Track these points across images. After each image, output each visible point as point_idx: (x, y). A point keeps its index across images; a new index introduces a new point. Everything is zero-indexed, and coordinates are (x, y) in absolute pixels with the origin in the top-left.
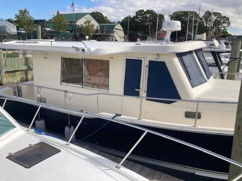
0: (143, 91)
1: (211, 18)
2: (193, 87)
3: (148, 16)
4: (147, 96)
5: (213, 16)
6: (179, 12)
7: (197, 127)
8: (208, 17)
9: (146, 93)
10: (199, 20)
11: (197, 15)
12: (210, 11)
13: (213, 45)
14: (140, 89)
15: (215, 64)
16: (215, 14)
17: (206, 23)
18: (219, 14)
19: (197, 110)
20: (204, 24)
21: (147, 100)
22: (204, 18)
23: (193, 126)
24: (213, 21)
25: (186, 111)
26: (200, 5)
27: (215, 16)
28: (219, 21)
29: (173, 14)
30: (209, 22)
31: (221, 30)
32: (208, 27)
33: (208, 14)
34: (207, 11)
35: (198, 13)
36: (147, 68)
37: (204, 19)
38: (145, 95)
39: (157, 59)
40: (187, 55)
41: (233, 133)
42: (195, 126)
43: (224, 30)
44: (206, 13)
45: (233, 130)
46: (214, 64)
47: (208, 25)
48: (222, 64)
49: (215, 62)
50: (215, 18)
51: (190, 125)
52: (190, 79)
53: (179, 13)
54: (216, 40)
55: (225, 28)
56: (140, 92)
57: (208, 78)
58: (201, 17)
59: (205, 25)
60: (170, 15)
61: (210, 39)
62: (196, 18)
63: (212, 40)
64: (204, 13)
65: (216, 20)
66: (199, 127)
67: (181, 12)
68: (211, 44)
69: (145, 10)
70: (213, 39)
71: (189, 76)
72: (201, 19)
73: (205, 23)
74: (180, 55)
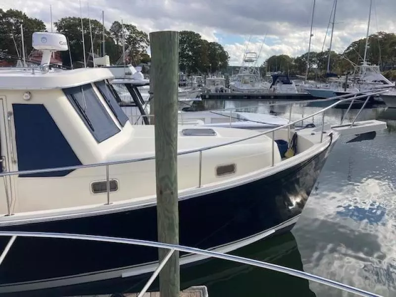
0: (10, 161)
1: (122, 32)
2: (99, 142)
3: (12, 21)
4: (20, 170)
5: (125, 30)
6: (70, 18)
7: (112, 205)
8: (118, 31)
9: (17, 164)
10: (106, 35)
11: (101, 27)
12: (119, 22)
13: (130, 74)
14: (3, 158)
15: (133, 103)
16: (128, 27)
17: (117, 40)
18: (133, 27)
19: (108, 178)
20: (114, 42)
21: (20, 176)
22: (112, 31)
23: (106, 204)
24: (126, 38)
25: (93, 182)
26: (103, 12)
27: (128, 30)
28: (135, 39)
29: (61, 22)
30: (120, 39)
31: (139, 51)
32: (121, 46)
33: (117, 27)
34: (115, 22)
35: (102, 24)
36: (12, 118)
37: (112, 33)
38: (15, 167)
39: (29, 100)
40: (81, 91)
41: (156, 202)
42: (108, 204)
43: (143, 52)
44: (114, 24)
45: (155, 196)
46: (131, 103)
47: (120, 44)
48: (143, 102)
49: (132, 100)
50: (128, 33)
51: (101, 203)
52: (93, 130)
53: (72, 21)
54: (133, 67)
55: (144, 49)
56: (4, 164)
57: (122, 126)
58: (108, 30)
59: (116, 43)
60: (56, 24)
61: (125, 65)
62: (100, 30)
63: (127, 67)
64: (111, 25)
65: (130, 37)
66: (115, 203)
67: (74, 19)
68: (127, 72)
69: (5, 11)
70: (128, 65)
71: (90, 125)
72: (108, 33)
73: (114, 40)
74: (70, 92)
